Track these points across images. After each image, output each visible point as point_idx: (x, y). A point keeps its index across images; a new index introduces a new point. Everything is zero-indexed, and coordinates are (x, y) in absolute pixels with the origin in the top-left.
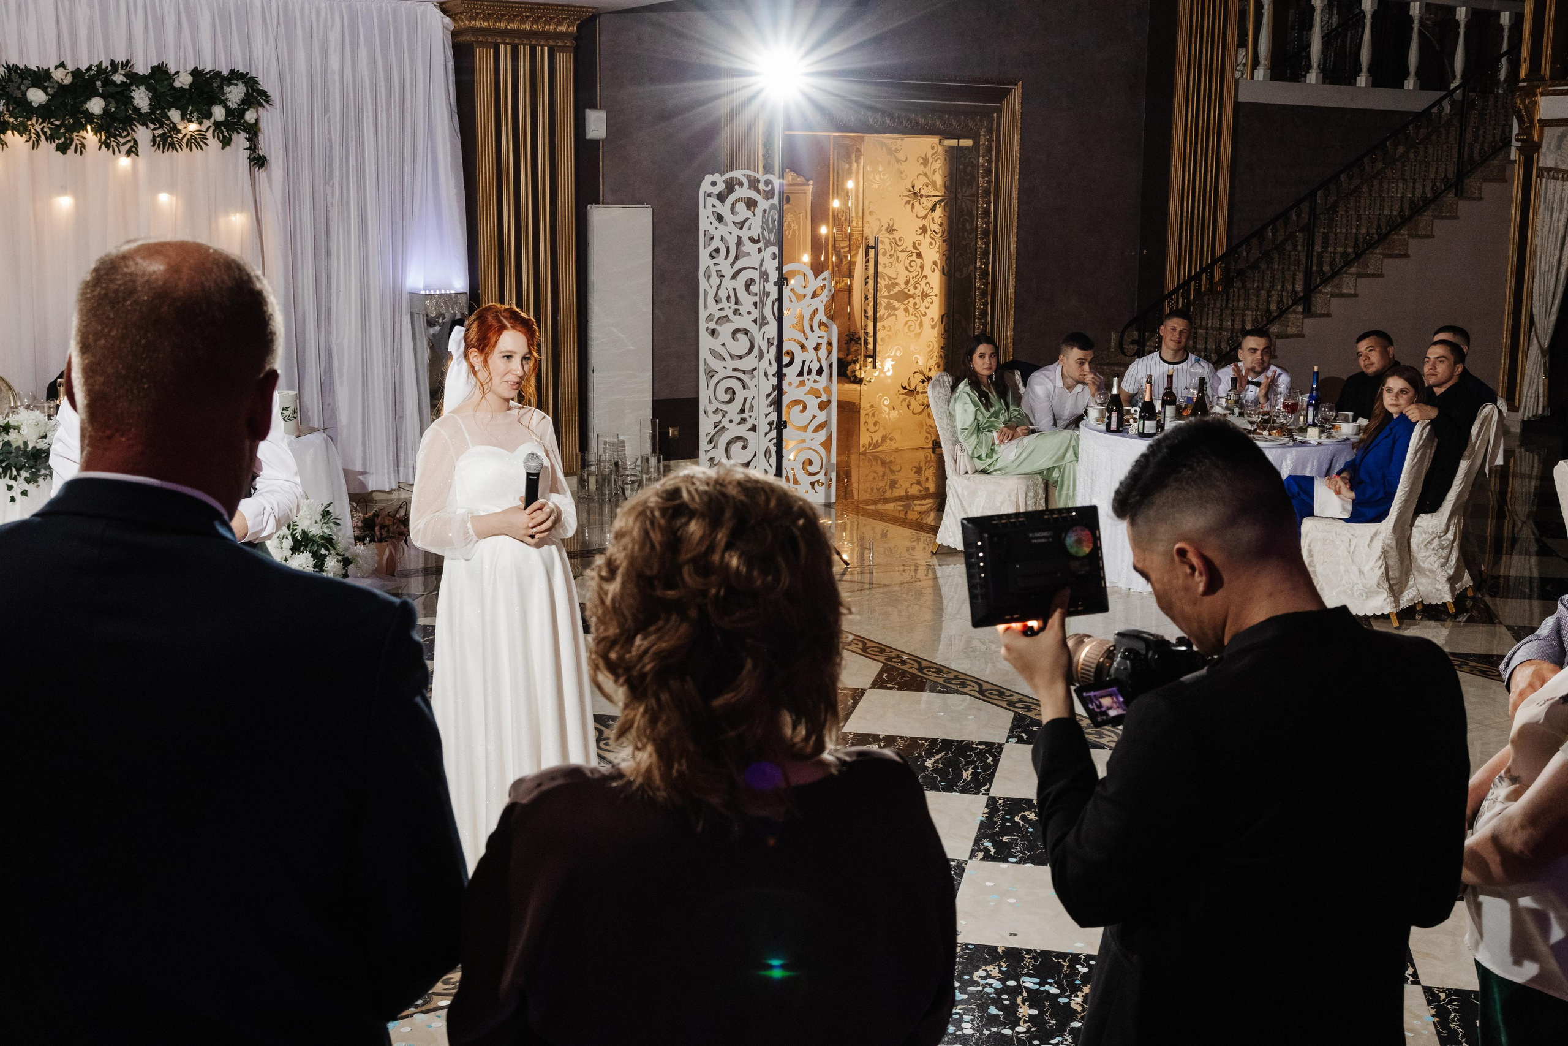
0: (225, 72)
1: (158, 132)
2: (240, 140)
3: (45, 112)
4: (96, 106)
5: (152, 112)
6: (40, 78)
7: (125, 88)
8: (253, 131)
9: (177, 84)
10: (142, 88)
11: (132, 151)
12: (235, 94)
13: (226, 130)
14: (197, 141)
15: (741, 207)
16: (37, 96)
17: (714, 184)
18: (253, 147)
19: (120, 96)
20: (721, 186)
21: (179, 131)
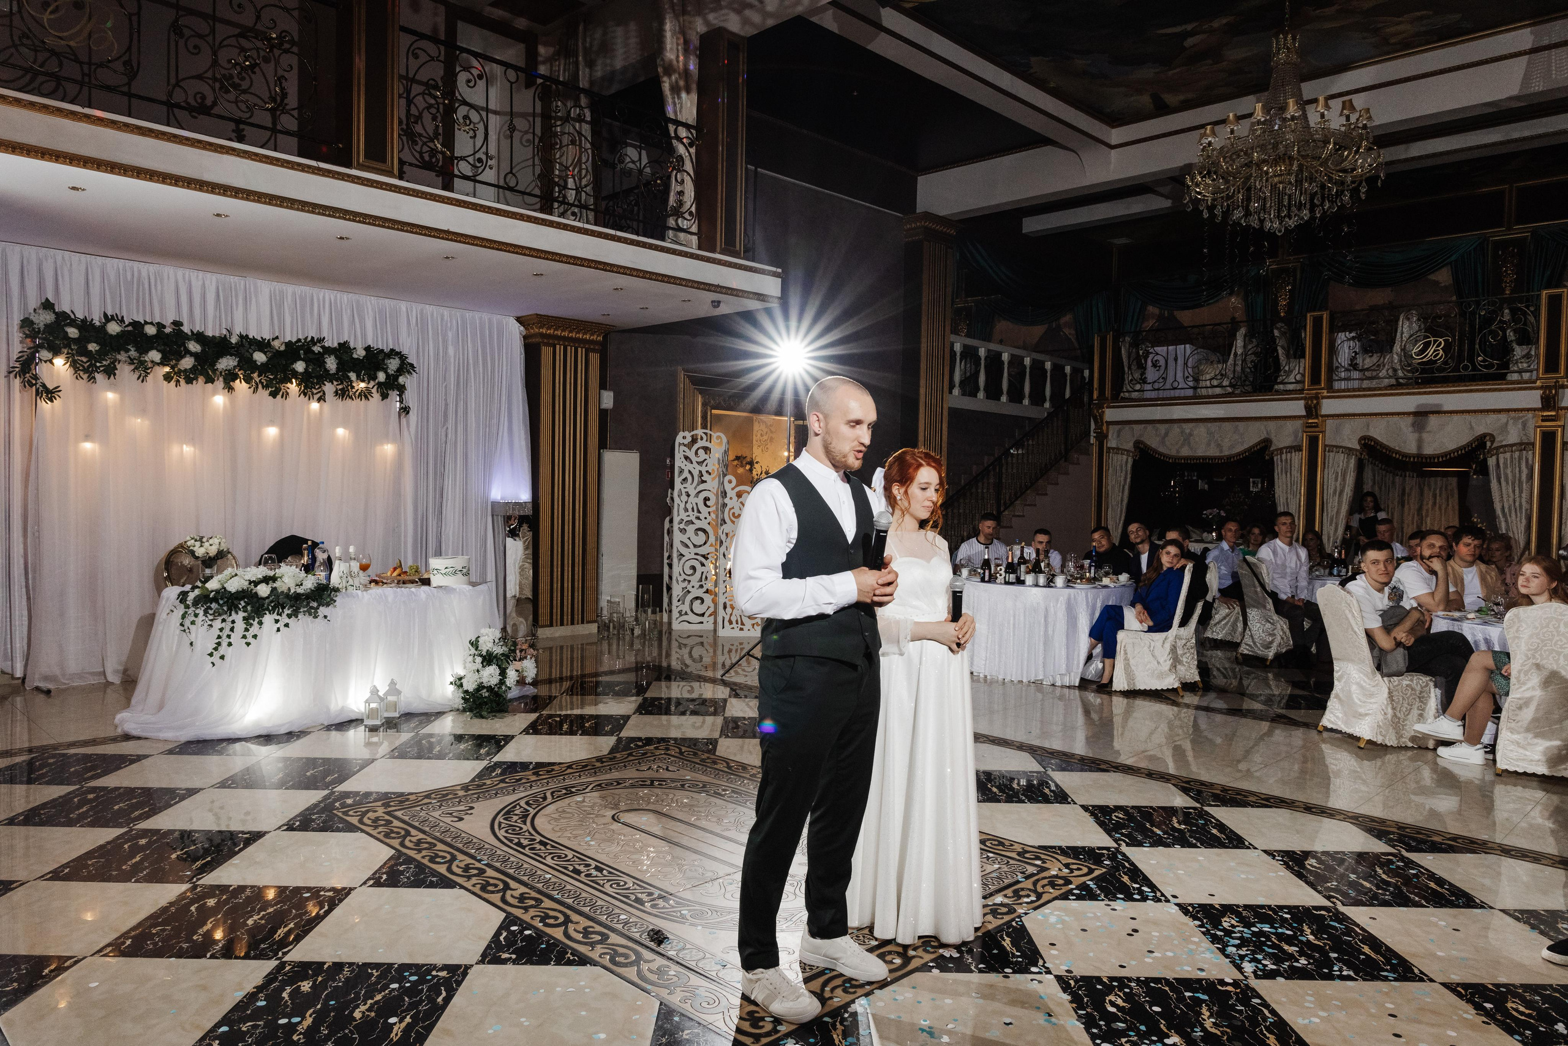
0: (388, 351)
1: (340, 387)
3: (263, 369)
5: (337, 373)
6: (262, 345)
7: (320, 356)
8: (401, 389)
9: (355, 356)
10: (333, 357)
11: (321, 398)
12: (393, 364)
13: (385, 388)
14: (365, 395)
15: (701, 452)
16: (260, 357)
17: (684, 438)
18: (402, 401)
19: (316, 361)
20: (689, 439)
21: (353, 387)
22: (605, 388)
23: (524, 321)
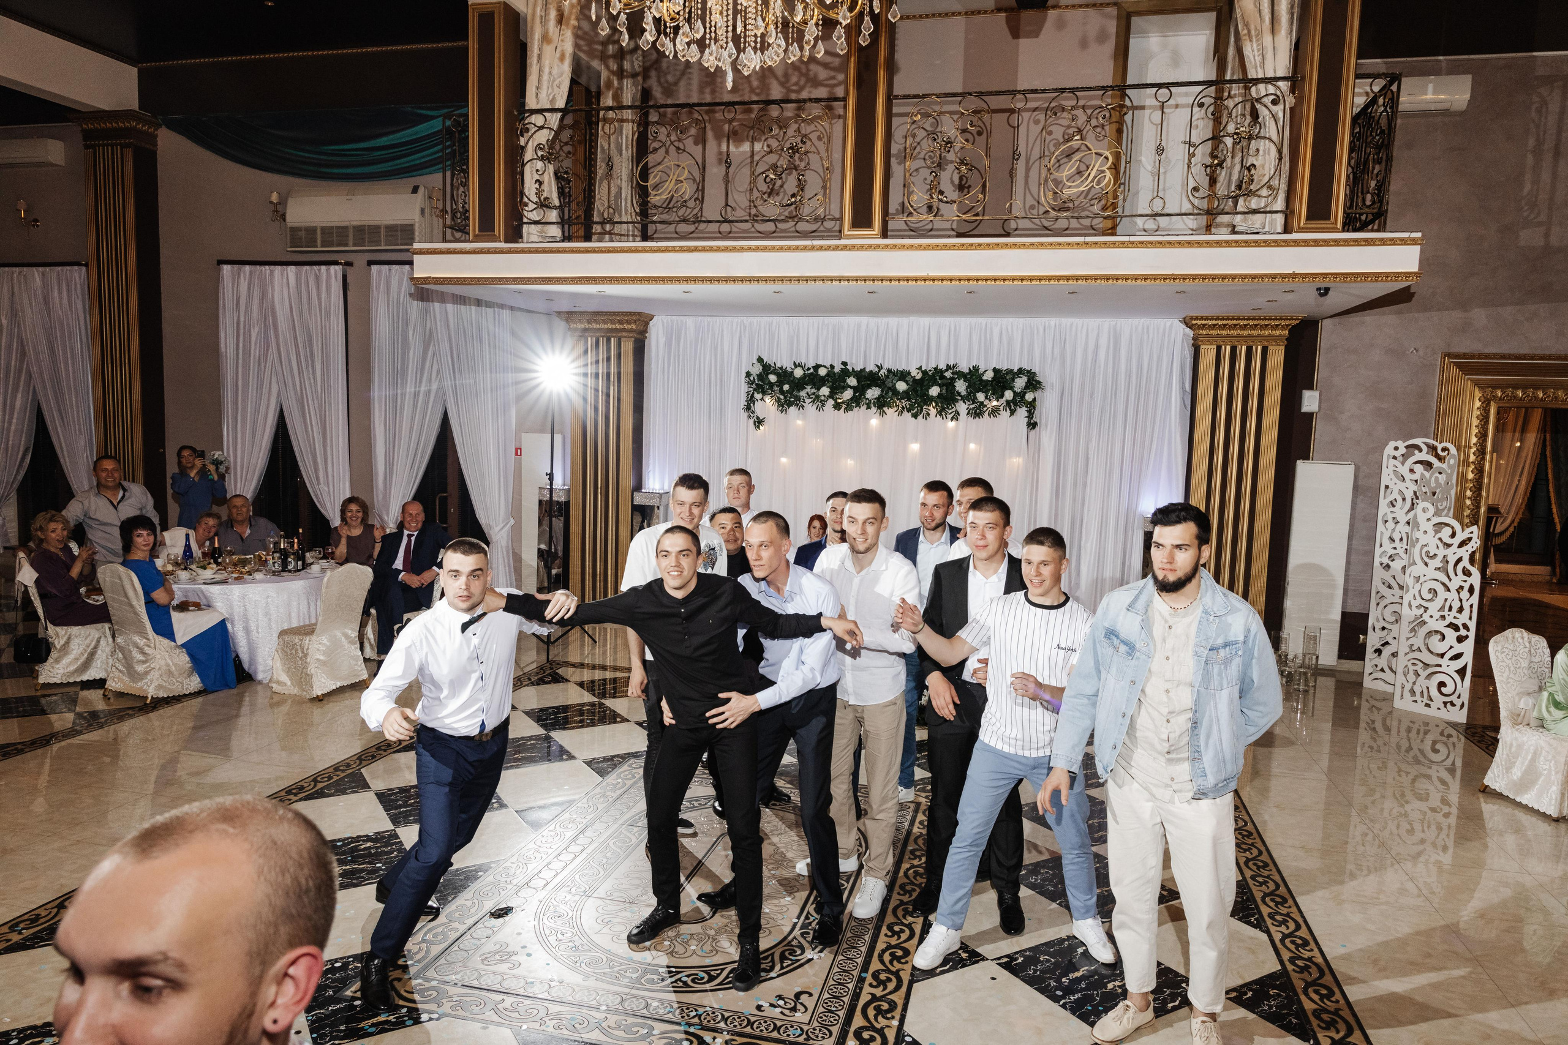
0: (1016, 370)
1: (972, 406)
2: (1022, 412)
3: (906, 395)
4: (934, 391)
5: (969, 394)
6: (903, 375)
7: (953, 380)
8: (1032, 406)
9: (984, 378)
10: (963, 380)
11: (956, 417)
12: (1020, 383)
13: (1012, 406)
14: (995, 412)
15: (1419, 468)
16: (901, 386)
17: (1396, 448)
18: (1030, 415)
19: (949, 385)
20: (1403, 450)
21: (984, 406)
22: (1310, 387)
23: (1187, 322)
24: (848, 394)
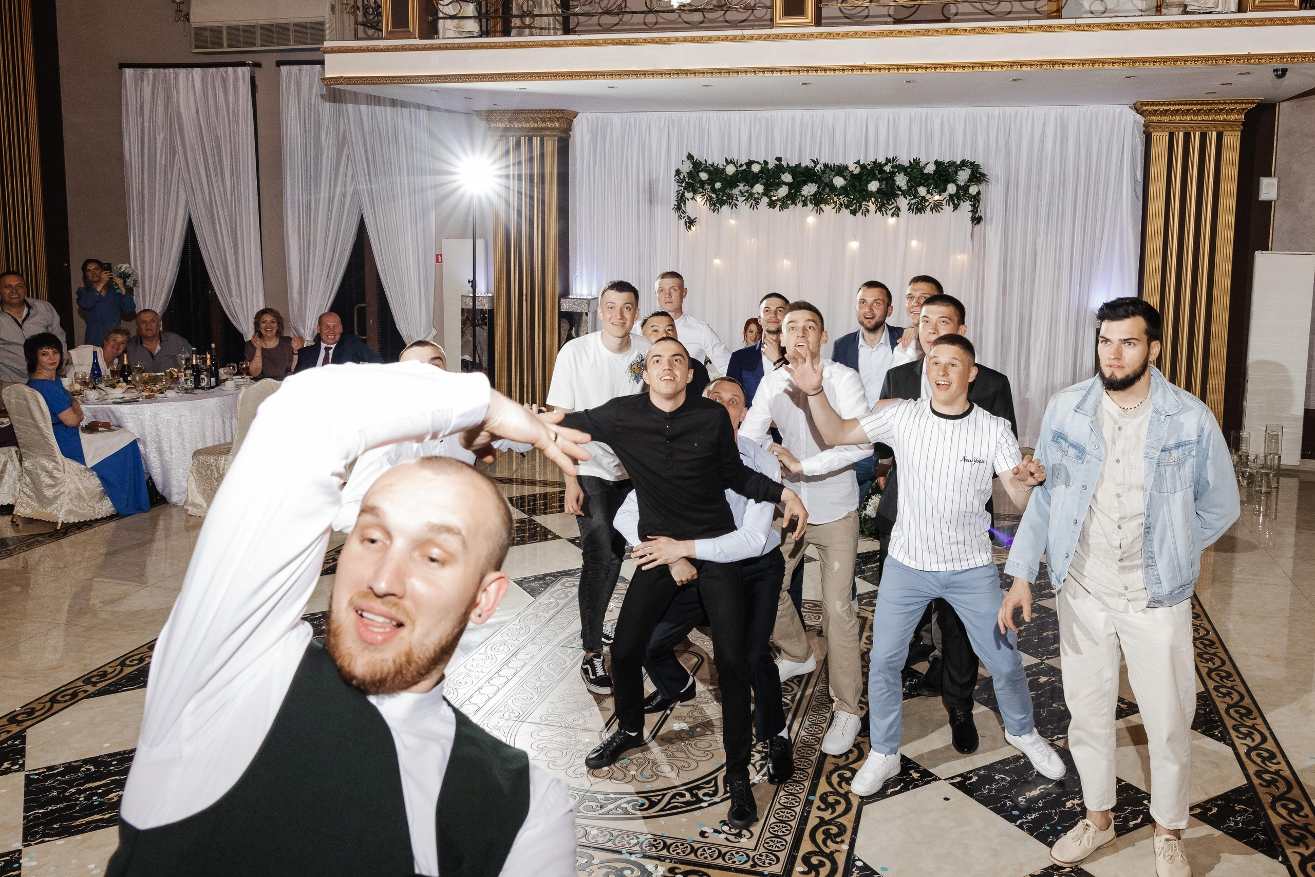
0: (958, 163)
1: (913, 201)
2: (966, 206)
3: (844, 191)
4: (873, 186)
5: (910, 188)
6: (841, 170)
7: (892, 174)
8: (976, 200)
9: (926, 171)
10: (902, 174)
11: (896, 213)
12: (963, 176)
13: (955, 200)
14: (937, 207)
16: (839, 182)
18: (975, 210)
19: (889, 179)
21: (927, 201)
22: (1269, 175)
23: (1138, 108)
24: (783, 191)
